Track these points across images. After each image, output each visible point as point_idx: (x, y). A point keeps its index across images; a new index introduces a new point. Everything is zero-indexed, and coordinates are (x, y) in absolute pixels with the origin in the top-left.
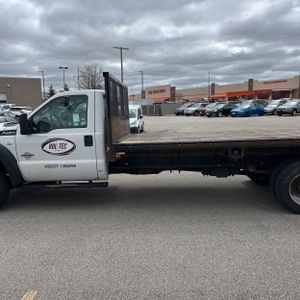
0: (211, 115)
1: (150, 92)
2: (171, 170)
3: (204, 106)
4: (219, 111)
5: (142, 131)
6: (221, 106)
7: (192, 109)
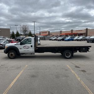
0: (59, 40)
1: (42, 33)
2: (46, 52)
3: (57, 38)
4: (61, 39)
5: (40, 44)
6: (62, 38)
7: (54, 38)
